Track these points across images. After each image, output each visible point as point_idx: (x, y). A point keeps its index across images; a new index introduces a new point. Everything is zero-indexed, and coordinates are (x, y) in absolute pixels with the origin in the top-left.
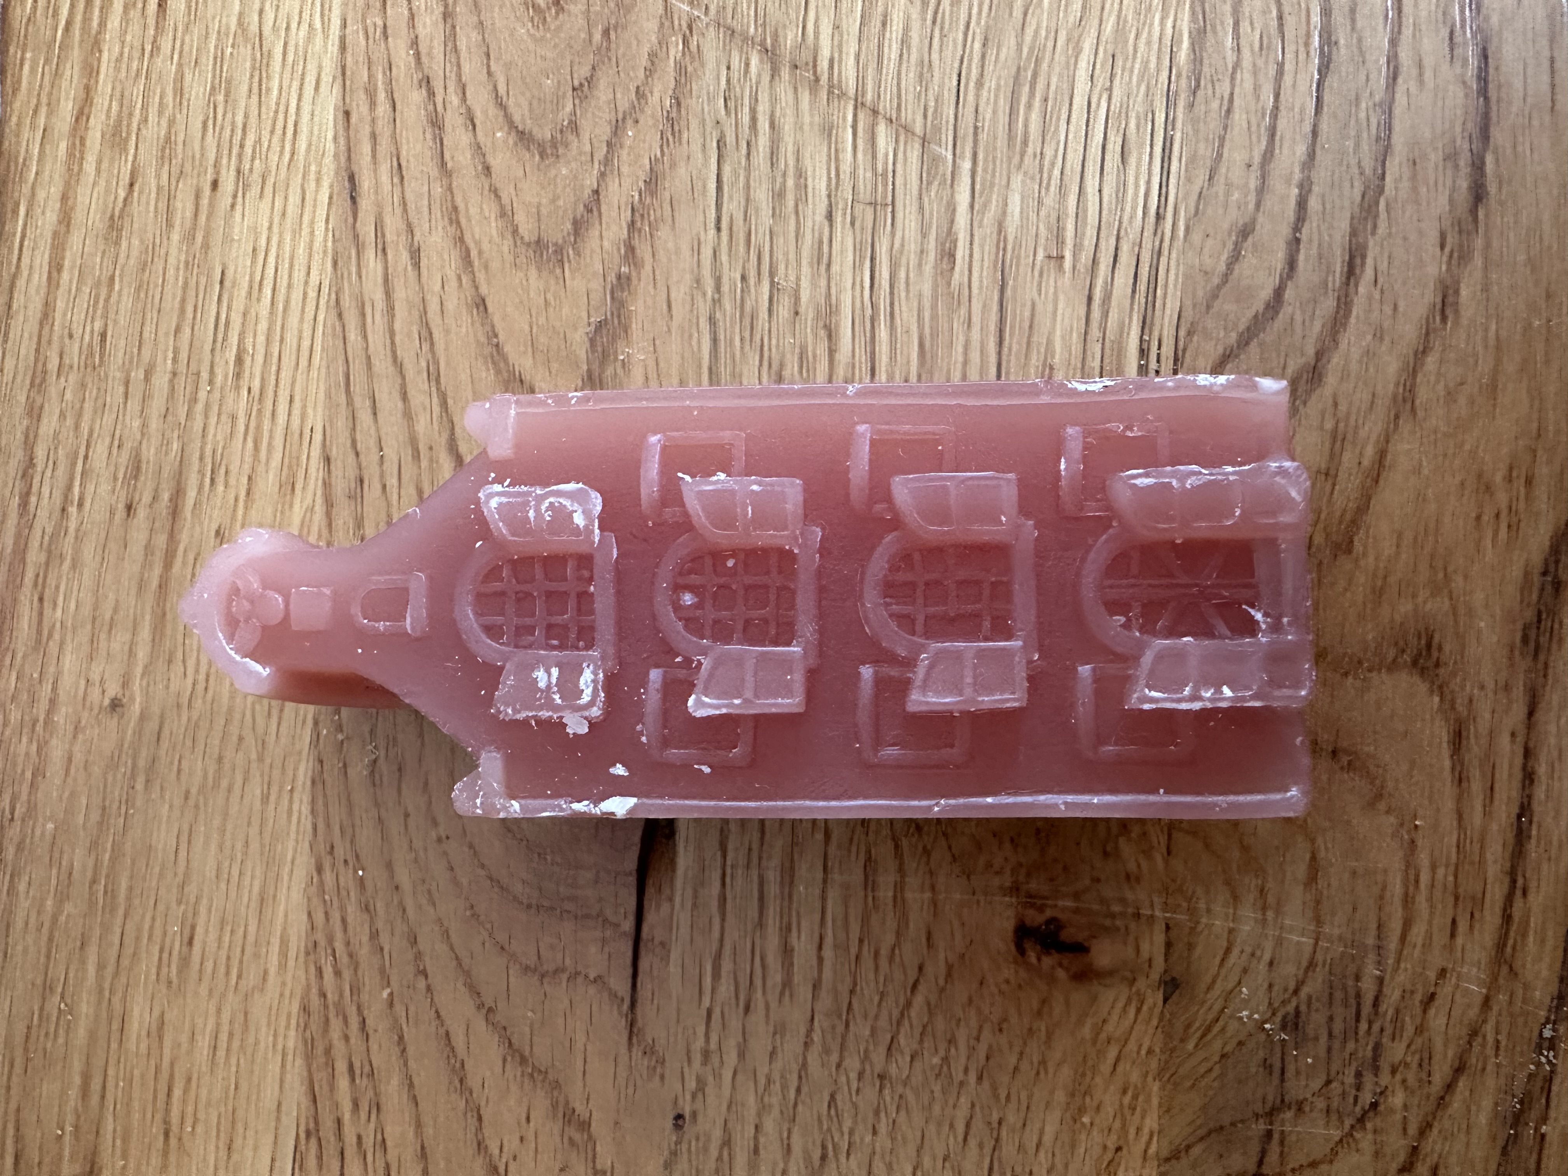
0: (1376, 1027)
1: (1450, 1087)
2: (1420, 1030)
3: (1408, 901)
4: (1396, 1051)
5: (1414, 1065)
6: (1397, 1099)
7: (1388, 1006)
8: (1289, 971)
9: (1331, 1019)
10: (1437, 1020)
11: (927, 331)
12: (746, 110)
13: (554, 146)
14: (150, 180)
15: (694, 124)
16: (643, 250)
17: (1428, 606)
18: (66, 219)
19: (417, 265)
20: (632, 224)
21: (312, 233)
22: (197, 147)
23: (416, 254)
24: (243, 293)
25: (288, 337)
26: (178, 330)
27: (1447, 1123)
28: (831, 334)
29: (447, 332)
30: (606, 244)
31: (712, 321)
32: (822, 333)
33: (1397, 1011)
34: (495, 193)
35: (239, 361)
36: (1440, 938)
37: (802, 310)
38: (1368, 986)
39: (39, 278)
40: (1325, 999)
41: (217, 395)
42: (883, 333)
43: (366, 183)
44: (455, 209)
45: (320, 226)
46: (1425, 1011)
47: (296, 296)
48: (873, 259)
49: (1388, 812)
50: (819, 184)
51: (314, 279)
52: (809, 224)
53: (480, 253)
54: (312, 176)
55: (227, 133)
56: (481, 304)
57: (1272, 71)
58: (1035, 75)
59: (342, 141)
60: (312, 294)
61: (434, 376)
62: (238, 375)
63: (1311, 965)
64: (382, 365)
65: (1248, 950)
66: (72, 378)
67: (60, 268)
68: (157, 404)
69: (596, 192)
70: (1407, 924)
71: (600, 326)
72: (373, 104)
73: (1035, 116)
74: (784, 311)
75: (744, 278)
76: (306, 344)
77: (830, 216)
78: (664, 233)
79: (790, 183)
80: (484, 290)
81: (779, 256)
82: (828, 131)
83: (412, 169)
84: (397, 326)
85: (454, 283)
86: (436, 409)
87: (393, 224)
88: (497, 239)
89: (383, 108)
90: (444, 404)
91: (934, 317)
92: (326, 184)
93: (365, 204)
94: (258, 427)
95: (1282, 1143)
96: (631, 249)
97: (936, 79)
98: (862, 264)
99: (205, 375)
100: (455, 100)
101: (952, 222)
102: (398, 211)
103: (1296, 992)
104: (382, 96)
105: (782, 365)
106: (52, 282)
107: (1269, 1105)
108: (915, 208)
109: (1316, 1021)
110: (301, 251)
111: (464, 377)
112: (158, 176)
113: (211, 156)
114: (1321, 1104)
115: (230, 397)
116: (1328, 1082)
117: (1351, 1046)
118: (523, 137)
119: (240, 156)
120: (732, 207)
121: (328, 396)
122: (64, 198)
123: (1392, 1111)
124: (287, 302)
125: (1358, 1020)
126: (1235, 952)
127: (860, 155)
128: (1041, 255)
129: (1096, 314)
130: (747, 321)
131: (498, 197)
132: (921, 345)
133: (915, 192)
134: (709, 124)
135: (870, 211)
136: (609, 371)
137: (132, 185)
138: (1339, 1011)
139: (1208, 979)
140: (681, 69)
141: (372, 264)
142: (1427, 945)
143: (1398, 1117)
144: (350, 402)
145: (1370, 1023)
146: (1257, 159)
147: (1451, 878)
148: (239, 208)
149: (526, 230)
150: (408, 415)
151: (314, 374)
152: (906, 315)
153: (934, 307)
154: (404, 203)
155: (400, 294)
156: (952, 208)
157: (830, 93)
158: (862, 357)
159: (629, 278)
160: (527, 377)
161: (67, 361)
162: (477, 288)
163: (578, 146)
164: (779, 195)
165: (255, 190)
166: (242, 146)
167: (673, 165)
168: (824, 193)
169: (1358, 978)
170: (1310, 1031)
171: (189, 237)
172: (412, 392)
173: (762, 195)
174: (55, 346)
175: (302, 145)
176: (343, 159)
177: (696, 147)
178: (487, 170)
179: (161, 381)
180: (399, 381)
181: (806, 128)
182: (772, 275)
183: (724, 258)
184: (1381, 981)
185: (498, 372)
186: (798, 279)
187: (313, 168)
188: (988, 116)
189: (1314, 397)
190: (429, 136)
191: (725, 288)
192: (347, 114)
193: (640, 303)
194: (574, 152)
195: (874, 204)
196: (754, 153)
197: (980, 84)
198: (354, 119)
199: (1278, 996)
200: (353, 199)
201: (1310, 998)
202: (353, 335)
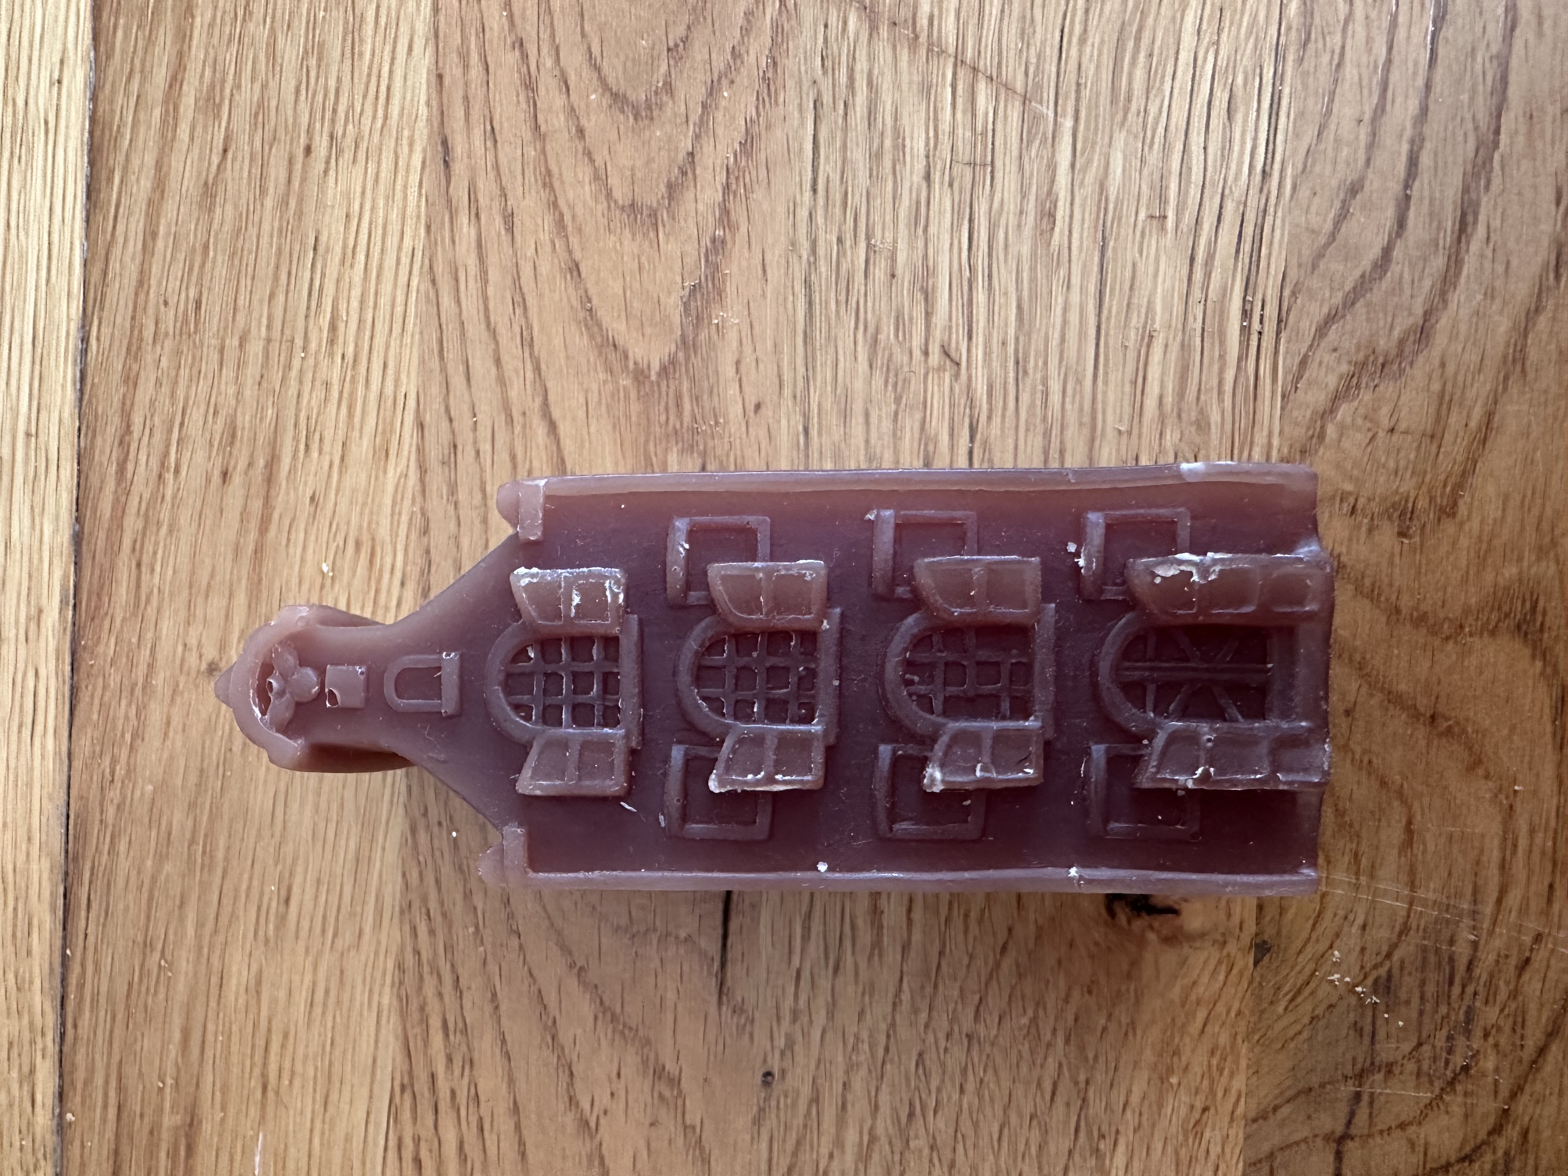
0: (1470, 990)
1: (1542, 1051)
2: (1514, 995)
3: (1503, 866)
4: (1490, 1015)
5: (1507, 1029)
6: (1489, 1063)
7: (1482, 971)
8: (1382, 935)
9: (1423, 983)
10: (1532, 985)
11: (1025, 294)
12: (844, 70)
13: (649, 108)
14: (242, 145)
15: (790, 83)
16: (738, 213)
17: (1533, 571)
18: (160, 185)
19: (510, 230)
20: (727, 187)
21: (405, 197)
22: (290, 113)
23: (509, 220)
24: (337, 259)
25: (382, 301)
26: (272, 296)
27: (1539, 1087)
28: (928, 296)
29: (541, 296)
30: (701, 207)
31: (808, 284)
32: (919, 296)
33: (1491, 976)
34: (589, 154)
35: (333, 327)
36: (1536, 905)
37: (899, 272)
38: (1462, 951)
39: (135, 245)
40: (1418, 963)
41: (311, 361)
42: (980, 297)
43: (459, 148)
44: (549, 173)
45: (413, 191)
46: (1519, 976)
47: (390, 261)
48: (971, 221)
49: (1487, 777)
50: (917, 144)
51: (408, 243)
52: (906, 185)
53: (574, 217)
54: (405, 142)
55: (320, 98)
56: (575, 269)
57: (1385, 24)
58: (1140, 30)
59: (434, 103)
60: (405, 260)
61: (527, 342)
62: (332, 342)
63: (1405, 930)
64: (476, 330)
65: (1341, 913)
66: (169, 344)
67: (154, 235)
68: (252, 371)
69: (691, 154)
70: (1503, 891)
71: (694, 289)
72: (466, 67)
73: (1139, 74)
74: (880, 272)
75: (840, 240)
76: (399, 309)
77: (928, 177)
78: (759, 194)
79: (888, 143)
80: (578, 255)
81: (876, 217)
82: (927, 90)
83: (505, 133)
84: (491, 291)
85: (548, 248)
86: (529, 375)
87: (486, 188)
88: (591, 203)
89: (476, 71)
90: (537, 369)
91: (1033, 280)
92: (418, 148)
93: (459, 168)
94: (352, 394)
95: (1371, 1103)
96: (725, 211)
97: (1038, 36)
98: (960, 226)
99: (299, 342)
100: (549, 63)
101: (1053, 181)
102: (492, 175)
103: (1389, 956)
104: (474, 58)
105: (877, 331)
106: (147, 249)
107: (1359, 1066)
108: (1014, 168)
109: (1408, 984)
110: (394, 216)
111: (558, 341)
112: (251, 142)
113: (304, 120)
114: (1411, 1066)
115: (324, 363)
116: (1420, 1044)
117: (1443, 1009)
118: (618, 99)
119: (333, 121)
120: (829, 168)
121: (422, 362)
122: (159, 165)
123: (1484, 1075)
124: (380, 267)
125: (1451, 983)
126: (1328, 915)
127: (959, 115)
128: (1142, 215)
129: (1198, 275)
130: (843, 284)
131: (592, 161)
132: (1019, 307)
133: (1015, 153)
134: (806, 85)
135: (968, 171)
136: (703, 336)
137: (225, 151)
138: (1432, 976)
139: (1298, 944)
140: (777, 28)
141: (466, 229)
142: (1523, 911)
143: (1490, 1080)
144: (443, 369)
145: (1464, 987)
146: (1367, 117)
147: (1550, 844)
148: (332, 173)
149: (621, 194)
150: (502, 381)
151: (407, 340)
152: (1005, 277)
153: (1033, 269)
154: (497, 167)
155: (492, 259)
156: (1052, 167)
157: (929, 50)
158: (959, 319)
159: (723, 242)
160: (620, 342)
161: (162, 327)
162: (570, 252)
163: (673, 108)
164: (876, 156)
165: (348, 155)
166: (335, 111)
167: (768, 127)
168: (922, 152)
169: (1452, 942)
170: (1403, 995)
171: (284, 202)
172: (505, 358)
173: (858, 155)
174: (151, 311)
175: (395, 110)
176: (436, 124)
177: (793, 108)
178: (581, 132)
179: (255, 347)
180: (493, 346)
181: (905, 87)
182: (868, 238)
183: (820, 219)
184: (1475, 945)
185: (592, 337)
186: (895, 241)
187: (406, 133)
188: (1091, 73)
189: (1421, 359)
190: (522, 98)
191: (821, 251)
192: (440, 77)
193: (735, 268)
194: (669, 112)
195: (972, 164)
196: (850, 112)
197: (1083, 41)
198: (447, 81)
199: (1370, 960)
200: (446, 164)
201: (1402, 962)
202: (446, 301)
